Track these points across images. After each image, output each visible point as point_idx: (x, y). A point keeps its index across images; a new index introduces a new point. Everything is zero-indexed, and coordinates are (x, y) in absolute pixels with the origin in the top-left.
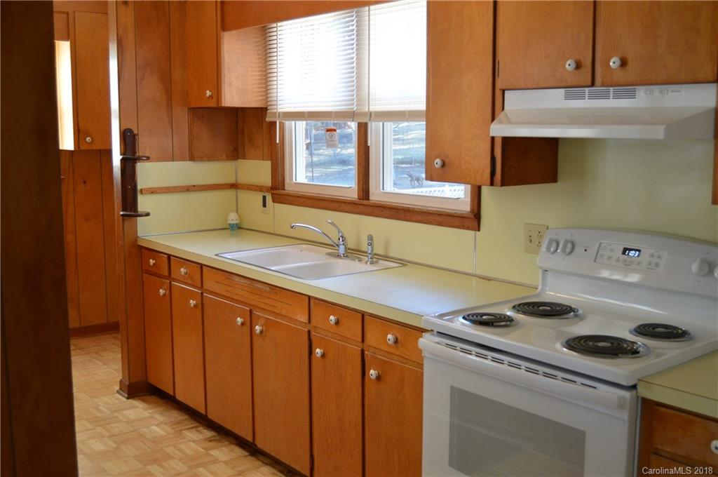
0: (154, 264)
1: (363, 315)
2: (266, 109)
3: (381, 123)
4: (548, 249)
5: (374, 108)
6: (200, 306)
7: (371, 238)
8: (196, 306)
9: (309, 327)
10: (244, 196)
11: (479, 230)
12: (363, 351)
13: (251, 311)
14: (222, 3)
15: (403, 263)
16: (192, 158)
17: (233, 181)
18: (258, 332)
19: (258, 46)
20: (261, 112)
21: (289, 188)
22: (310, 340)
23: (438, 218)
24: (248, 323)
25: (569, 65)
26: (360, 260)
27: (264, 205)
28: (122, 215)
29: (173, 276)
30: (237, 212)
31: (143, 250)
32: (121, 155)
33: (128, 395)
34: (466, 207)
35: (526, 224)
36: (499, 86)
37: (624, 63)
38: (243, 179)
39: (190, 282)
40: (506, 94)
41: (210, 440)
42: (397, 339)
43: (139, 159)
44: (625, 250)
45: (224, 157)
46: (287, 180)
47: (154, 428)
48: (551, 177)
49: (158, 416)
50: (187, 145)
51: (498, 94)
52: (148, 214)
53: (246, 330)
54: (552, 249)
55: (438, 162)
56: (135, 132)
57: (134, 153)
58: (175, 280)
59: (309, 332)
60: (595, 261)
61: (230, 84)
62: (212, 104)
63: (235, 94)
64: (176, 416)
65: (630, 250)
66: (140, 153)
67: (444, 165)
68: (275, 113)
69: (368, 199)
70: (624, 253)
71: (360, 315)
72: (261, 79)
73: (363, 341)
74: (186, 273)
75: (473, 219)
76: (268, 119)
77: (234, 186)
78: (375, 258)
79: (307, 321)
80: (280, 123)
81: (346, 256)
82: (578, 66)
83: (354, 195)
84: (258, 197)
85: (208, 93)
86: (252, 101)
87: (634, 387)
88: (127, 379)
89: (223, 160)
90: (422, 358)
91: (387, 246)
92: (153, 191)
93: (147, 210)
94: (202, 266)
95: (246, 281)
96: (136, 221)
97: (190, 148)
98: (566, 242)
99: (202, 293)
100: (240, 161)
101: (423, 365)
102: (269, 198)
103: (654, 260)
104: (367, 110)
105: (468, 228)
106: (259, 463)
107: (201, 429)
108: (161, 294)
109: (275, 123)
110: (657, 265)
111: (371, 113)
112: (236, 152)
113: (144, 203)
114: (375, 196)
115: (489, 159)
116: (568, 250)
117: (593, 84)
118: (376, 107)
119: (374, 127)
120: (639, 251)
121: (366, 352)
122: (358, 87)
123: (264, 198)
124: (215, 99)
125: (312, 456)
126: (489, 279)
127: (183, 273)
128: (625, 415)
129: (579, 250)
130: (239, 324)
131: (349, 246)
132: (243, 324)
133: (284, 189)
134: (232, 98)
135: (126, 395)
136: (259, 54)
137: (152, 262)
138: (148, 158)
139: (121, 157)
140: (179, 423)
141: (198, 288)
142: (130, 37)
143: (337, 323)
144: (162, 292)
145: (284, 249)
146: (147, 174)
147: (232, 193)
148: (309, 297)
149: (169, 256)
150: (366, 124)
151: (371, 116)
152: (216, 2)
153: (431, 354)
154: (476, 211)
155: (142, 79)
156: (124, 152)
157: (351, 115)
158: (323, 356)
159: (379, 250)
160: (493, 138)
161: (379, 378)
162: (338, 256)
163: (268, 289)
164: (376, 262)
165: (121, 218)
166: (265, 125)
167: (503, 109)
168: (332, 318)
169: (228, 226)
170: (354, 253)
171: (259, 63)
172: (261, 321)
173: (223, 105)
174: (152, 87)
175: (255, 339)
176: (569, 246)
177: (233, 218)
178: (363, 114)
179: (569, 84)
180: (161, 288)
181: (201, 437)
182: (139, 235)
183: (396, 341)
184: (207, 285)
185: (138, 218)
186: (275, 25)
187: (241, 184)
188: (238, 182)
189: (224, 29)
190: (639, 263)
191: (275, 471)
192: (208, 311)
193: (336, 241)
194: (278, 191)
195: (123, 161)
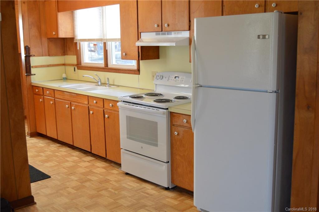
0: (38, 91)
1: (103, 99)
2: (74, 38)
3: (111, 42)
4: (156, 78)
5: (108, 38)
6: (54, 103)
7: (108, 79)
8: (53, 103)
9: (89, 105)
10: (67, 68)
11: (139, 74)
12: (104, 110)
13: (71, 103)
14: (58, 1)
15: (118, 86)
16: (49, 55)
17: (63, 63)
18: (73, 109)
19: (70, 17)
20: (72, 39)
21: (83, 64)
22: (89, 109)
23: (128, 72)
24: (70, 107)
25: (156, 26)
26: (105, 86)
27: (75, 71)
28: (26, 75)
29: (44, 94)
30: (65, 73)
31: (34, 87)
32: (25, 54)
33: (31, 136)
34: (135, 68)
35: (152, 72)
36: (139, 32)
37: (168, 25)
38: (67, 62)
39: (50, 96)
40: (141, 34)
41: (59, 146)
42: (113, 105)
43: (31, 56)
44: (175, 77)
45: (60, 55)
46: (82, 62)
47: (40, 144)
48: (158, 57)
49: (41, 141)
50: (47, 51)
51: (139, 33)
52: (35, 75)
53: (69, 109)
54: (157, 78)
55: (124, 54)
56: (29, 47)
57: (29, 54)
58: (45, 96)
59: (88, 107)
60: (168, 81)
61: (61, 30)
62: (55, 37)
63: (63, 33)
64: (47, 141)
65: (176, 77)
66: (31, 54)
67: (126, 55)
68: (77, 39)
69: (108, 67)
70: (175, 78)
71: (102, 100)
72: (72, 28)
73: (104, 107)
74: (49, 93)
75: (138, 71)
76: (75, 42)
77: (64, 65)
78: (110, 85)
79: (87, 104)
80: (79, 43)
81: (101, 85)
82: (158, 26)
83: (103, 66)
84: (72, 68)
85: (54, 33)
86: (69, 36)
87: (167, 109)
88: (30, 131)
89: (60, 56)
90: (118, 109)
91: (114, 82)
92: (36, 67)
93: (35, 73)
94: (54, 90)
95: (69, 93)
96: (31, 77)
97: (48, 52)
98: (161, 76)
99: (55, 99)
100: (66, 56)
101: (119, 111)
102: (76, 68)
103: (182, 79)
104: (106, 38)
105: (136, 74)
106: (75, 151)
107: (56, 144)
108: (41, 101)
109: (77, 43)
110: (183, 81)
111: (107, 39)
112: (64, 53)
113: (33, 71)
114: (110, 66)
115: (137, 52)
116: (161, 78)
117: (162, 31)
118: (108, 37)
119: (109, 43)
120: (179, 77)
121: (105, 110)
122: (103, 31)
123: (75, 68)
124: (56, 35)
125: (91, 145)
126: (143, 89)
127: (48, 93)
128: (165, 116)
129: (164, 78)
130: (67, 107)
131: (102, 82)
132: (68, 107)
133: (81, 65)
134: (62, 35)
135: (30, 137)
136: (71, 20)
137: (37, 90)
138: (34, 56)
139: (25, 55)
140: (49, 143)
141: (53, 97)
142: (26, 14)
143: (96, 103)
144: (41, 100)
145: (81, 84)
146: (34, 61)
147: (63, 67)
148: (88, 96)
149: (43, 88)
150: (106, 43)
151: (107, 40)
152: (55, 1)
153: (121, 107)
154: (138, 69)
155: (31, 28)
156: (26, 54)
157: (101, 40)
158: (93, 113)
159: (111, 82)
160: (138, 46)
161: (108, 117)
162: (99, 85)
163: (76, 95)
164: (110, 86)
165: (26, 76)
166: (74, 44)
167: (141, 38)
168: (95, 101)
169: (62, 78)
170: (103, 84)
171: (71, 22)
172: (74, 105)
173: (59, 37)
174: (34, 31)
175: (72, 111)
176: (161, 77)
177: (64, 76)
178: (105, 40)
179: (156, 31)
180: (41, 99)
181: (56, 146)
182: (32, 82)
183: (112, 106)
184: (56, 96)
185: (31, 76)
186: (76, 11)
187: (66, 64)
188: (66, 63)
189: (59, 11)
190: (178, 81)
191: (80, 153)
192: (57, 105)
193: (98, 80)
194: (79, 66)
195: (26, 57)
